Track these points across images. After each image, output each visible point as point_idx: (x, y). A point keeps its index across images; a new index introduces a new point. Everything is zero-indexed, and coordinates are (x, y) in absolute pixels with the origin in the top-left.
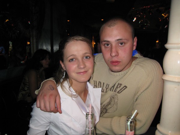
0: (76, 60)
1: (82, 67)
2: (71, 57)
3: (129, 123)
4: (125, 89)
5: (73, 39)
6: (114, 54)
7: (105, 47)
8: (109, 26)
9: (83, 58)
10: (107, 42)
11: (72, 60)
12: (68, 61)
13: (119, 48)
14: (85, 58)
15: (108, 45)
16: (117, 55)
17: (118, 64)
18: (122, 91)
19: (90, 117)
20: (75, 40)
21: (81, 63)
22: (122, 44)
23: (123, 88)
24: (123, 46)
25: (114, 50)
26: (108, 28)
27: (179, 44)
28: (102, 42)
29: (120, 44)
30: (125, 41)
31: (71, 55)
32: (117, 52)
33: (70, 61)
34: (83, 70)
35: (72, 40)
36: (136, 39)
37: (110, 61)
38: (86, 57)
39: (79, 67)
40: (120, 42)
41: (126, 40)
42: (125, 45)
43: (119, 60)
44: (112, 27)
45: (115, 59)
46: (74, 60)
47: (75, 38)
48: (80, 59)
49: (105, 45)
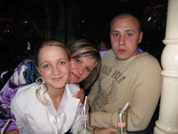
0: (50, 66)
1: (56, 73)
2: (46, 64)
3: (120, 115)
4: (123, 79)
5: (47, 44)
6: (121, 43)
7: (114, 37)
8: (120, 19)
9: (57, 64)
10: (117, 32)
11: (47, 66)
12: (43, 67)
13: (127, 38)
14: (60, 64)
15: (117, 35)
16: (124, 44)
17: (124, 52)
18: (121, 81)
19: (85, 108)
20: (49, 46)
21: (56, 70)
22: (129, 35)
23: (122, 78)
24: (130, 37)
25: (122, 39)
26: (119, 20)
27: (177, 39)
28: (112, 32)
29: (128, 35)
30: (132, 33)
31: (45, 61)
32: (125, 42)
33: (44, 67)
34: (57, 77)
35: (45, 45)
36: (142, 34)
37: (117, 49)
38: (62, 63)
39: (53, 73)
40: (128, 33)
41: (134, 31)
42: (132, 36)
43: (126, 49)
44: (122, 20)
45: (122, 47)
46: (49, 66)
47: (49, 44)
48: (54, 65)
49: (114, 35)
